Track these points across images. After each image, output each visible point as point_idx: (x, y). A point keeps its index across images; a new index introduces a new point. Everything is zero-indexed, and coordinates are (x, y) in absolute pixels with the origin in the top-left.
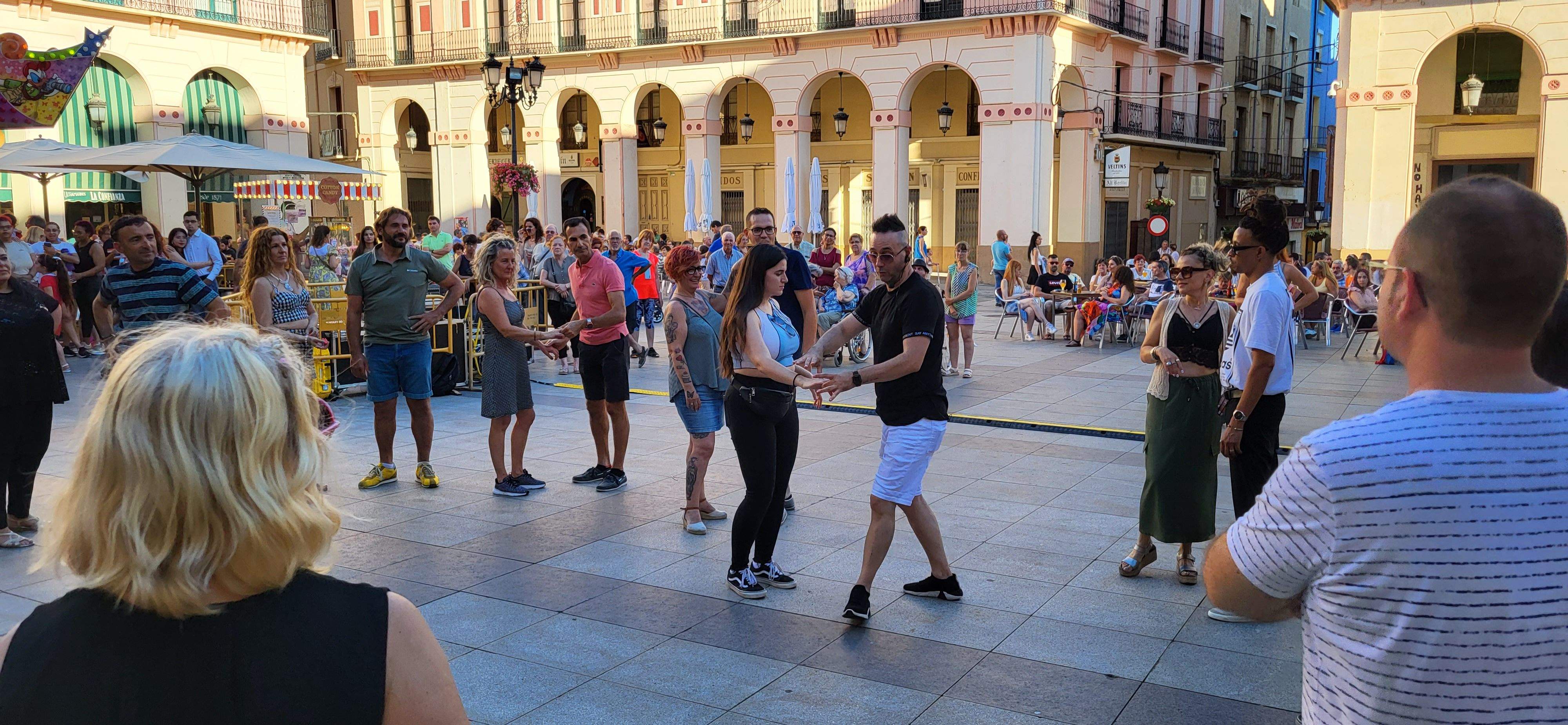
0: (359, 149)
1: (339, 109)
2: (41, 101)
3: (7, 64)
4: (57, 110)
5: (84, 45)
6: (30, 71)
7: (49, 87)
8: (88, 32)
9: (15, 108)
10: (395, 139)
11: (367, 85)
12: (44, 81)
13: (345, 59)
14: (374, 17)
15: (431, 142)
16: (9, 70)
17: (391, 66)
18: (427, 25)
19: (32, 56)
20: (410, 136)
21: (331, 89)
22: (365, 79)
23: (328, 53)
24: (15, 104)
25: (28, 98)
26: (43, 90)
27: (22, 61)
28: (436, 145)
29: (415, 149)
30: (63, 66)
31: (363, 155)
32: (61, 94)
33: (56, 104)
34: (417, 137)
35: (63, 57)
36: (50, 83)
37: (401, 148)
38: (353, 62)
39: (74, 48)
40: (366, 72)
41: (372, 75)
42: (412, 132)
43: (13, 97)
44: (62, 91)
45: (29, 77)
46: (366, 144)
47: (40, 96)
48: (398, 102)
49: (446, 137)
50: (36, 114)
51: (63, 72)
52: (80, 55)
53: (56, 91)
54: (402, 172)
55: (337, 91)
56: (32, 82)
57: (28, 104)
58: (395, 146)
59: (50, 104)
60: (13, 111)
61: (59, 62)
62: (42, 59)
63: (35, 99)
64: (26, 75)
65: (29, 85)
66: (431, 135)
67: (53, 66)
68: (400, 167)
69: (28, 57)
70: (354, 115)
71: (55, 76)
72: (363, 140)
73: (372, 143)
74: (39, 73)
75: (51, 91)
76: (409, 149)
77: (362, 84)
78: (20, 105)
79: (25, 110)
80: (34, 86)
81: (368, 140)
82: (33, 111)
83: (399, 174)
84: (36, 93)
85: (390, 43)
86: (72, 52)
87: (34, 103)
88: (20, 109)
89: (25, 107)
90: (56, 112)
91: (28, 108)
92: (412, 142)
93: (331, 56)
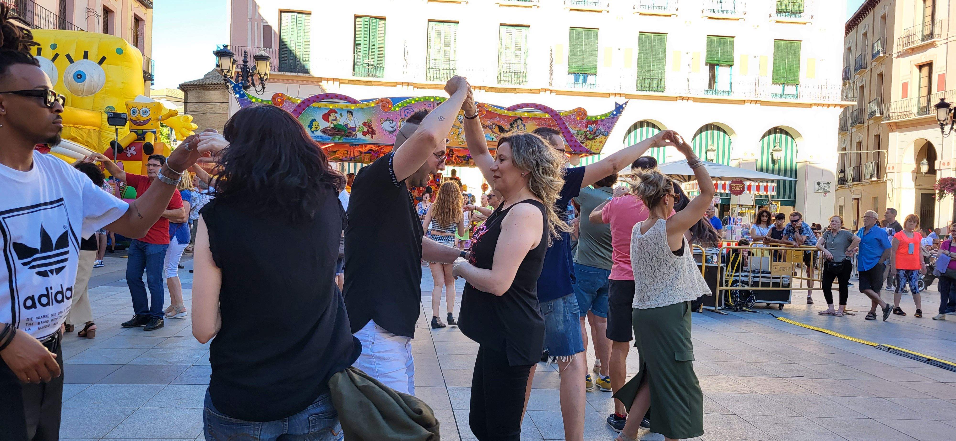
0: (887, 174)
1: (879, 149)
2: (593, 140)
3: (578, 123)
4: (601, 145)
5: (615, 111)
6: (589, 126)
7: (597, 134)
8: (616, 104)
9: (582, 144)
10: (914, 166)
11: (896, 131)
12: (595, 130)
13: (884, 116)
14: (905, 86)
15: (936, 168)
16: (579, 126)
17: (913, 117)
18: (942, 86)
19: (589, 118)
20: (923, 164)
21: (876, 136)
22: (894, 128)
23: (874, 113)
24: (581, 143)
25: (588, 139)
26: (595, 135)
27: (585, 121)
28: (940, 170)
29: (926, 173)
30: (604, 122)
31: (888, 178)
32: (603, 137)
33: (601, 142)
34: (928, 164)
35: (603, 118)
36: (598, 131)
37: (917, 173)
38: (888, 117)
39: (609, 113)
40: (896, 123)
41: (900, 124)
42: (925, 161)
43: (580, 139)
44: (604, 135)
45: (588, 129)
46: (891, 170)
47: (593, 138)
48: (916, 142)
49: (949, 163)
50: (591, 147)
51: (604, 125)
52: (612, 116)
53: (601, 135)
54: (916, 189)
55: (878, 137)
56: (589, 131)
57: (587, 142)
58: (913, 172)
59: (598, 142)
60: (581, 146)
61: (602, 121)
62: (594, 119)
63: (591, 140)
64: (586, 127)
65: (588, 133)
66: (937, 163)
67: (599, 122)
68: (916, 185)
69: (587, 119)
70: (885, 152)
71: (600, 127)
72: (889, 168)
73: (896, 170)
74: (593, 127)
75: (598, 135)
76: (922, 173)
77: (892, 131)
78: (583, 143)
79: (586, 145)
80: (590, 133)
81: (893, 168)
82: (590, 146)
83: (915, 190)
84: (591, 137)
85: (915, 102)
86: (608, 114)
87: (590, 142)
88: (584, 145)
89: (586, 144)
90: (601, 146)
91: (589, 145)
92: (925, 168)
93: (875, 114)
